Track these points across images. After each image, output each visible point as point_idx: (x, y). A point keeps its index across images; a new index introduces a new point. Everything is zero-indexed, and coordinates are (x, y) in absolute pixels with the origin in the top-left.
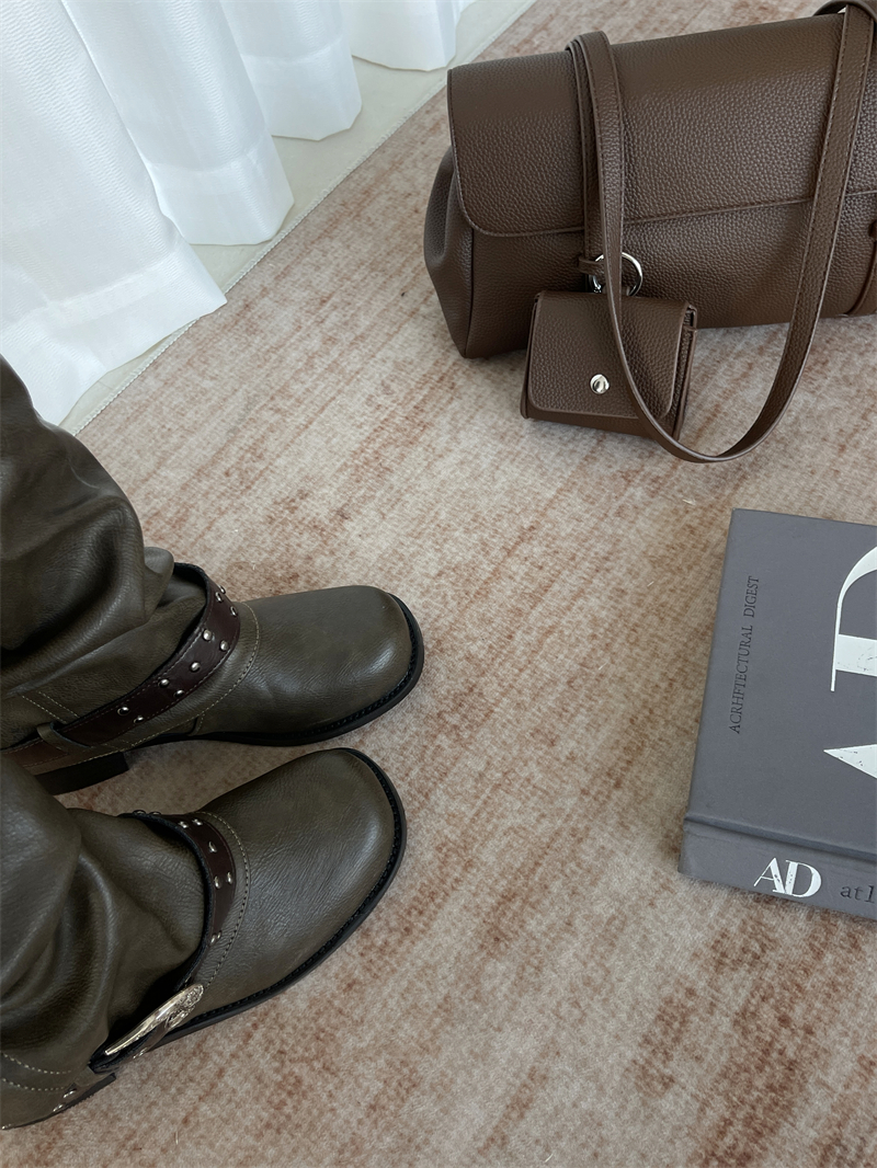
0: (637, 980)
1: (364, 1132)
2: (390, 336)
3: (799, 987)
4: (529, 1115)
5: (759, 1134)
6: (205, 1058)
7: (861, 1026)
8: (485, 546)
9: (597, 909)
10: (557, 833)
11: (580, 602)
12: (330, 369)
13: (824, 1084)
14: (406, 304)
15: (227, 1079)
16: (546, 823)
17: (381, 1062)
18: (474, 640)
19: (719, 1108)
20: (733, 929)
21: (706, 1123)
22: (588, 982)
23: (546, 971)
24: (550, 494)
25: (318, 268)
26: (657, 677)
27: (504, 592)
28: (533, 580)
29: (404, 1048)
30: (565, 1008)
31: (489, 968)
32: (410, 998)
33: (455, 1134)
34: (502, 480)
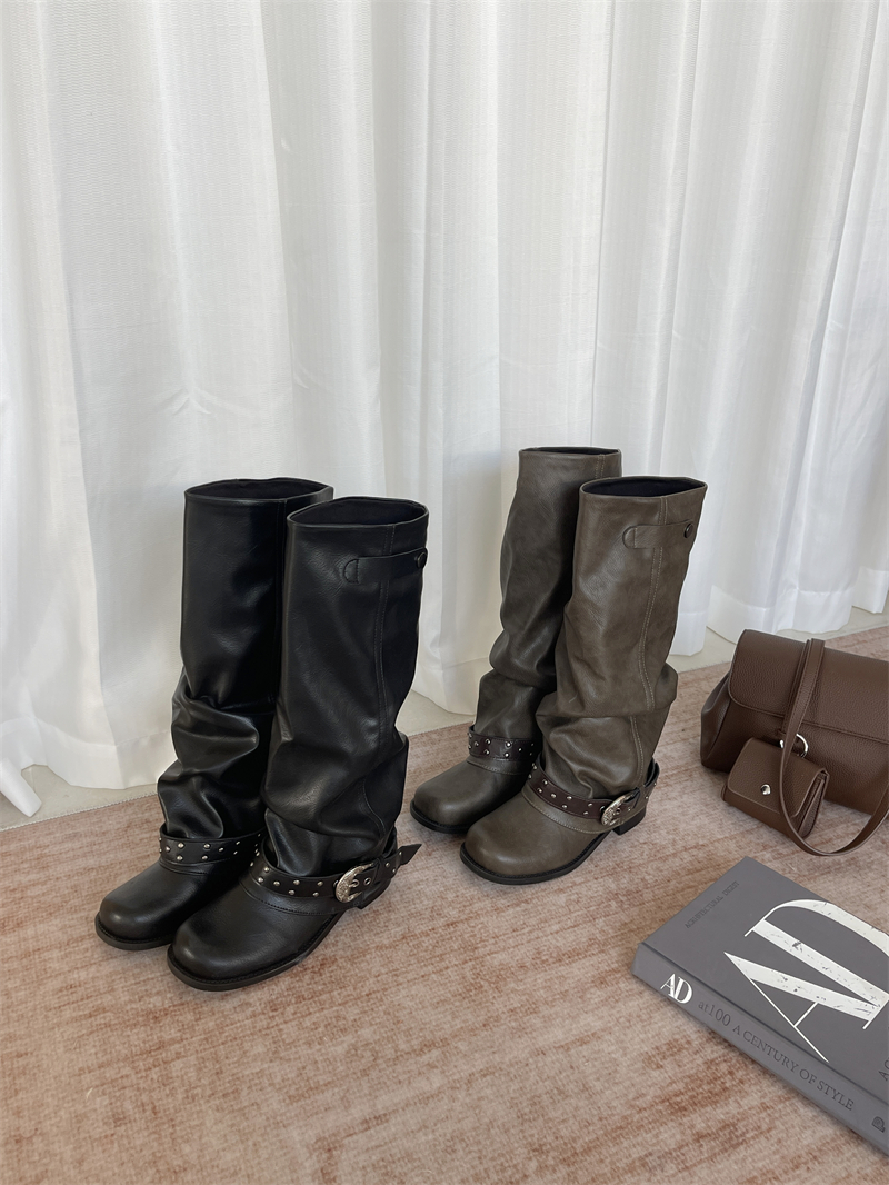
0: (664, 1027)
1: (504, 1016)
2: (668, 744)
4: (585, 1047)
5: (696, 1104)
6: (442, 960)
8: (674, 841)
13: (738, 1103)
14: (682, 735)
15: (449, 971)
18: (649, 874)
19: (680, 1086)
21: (670, 1088)
22: (639, 1016)
23: (620, 1004)
24: (720, 837)
27: (674, 863)
28: (692, 865)
29: (536, 998)
30: (622, 1020)
31: (592, 990)
32: (549, 983)
33: (546, 1037)
34: (697, 822)
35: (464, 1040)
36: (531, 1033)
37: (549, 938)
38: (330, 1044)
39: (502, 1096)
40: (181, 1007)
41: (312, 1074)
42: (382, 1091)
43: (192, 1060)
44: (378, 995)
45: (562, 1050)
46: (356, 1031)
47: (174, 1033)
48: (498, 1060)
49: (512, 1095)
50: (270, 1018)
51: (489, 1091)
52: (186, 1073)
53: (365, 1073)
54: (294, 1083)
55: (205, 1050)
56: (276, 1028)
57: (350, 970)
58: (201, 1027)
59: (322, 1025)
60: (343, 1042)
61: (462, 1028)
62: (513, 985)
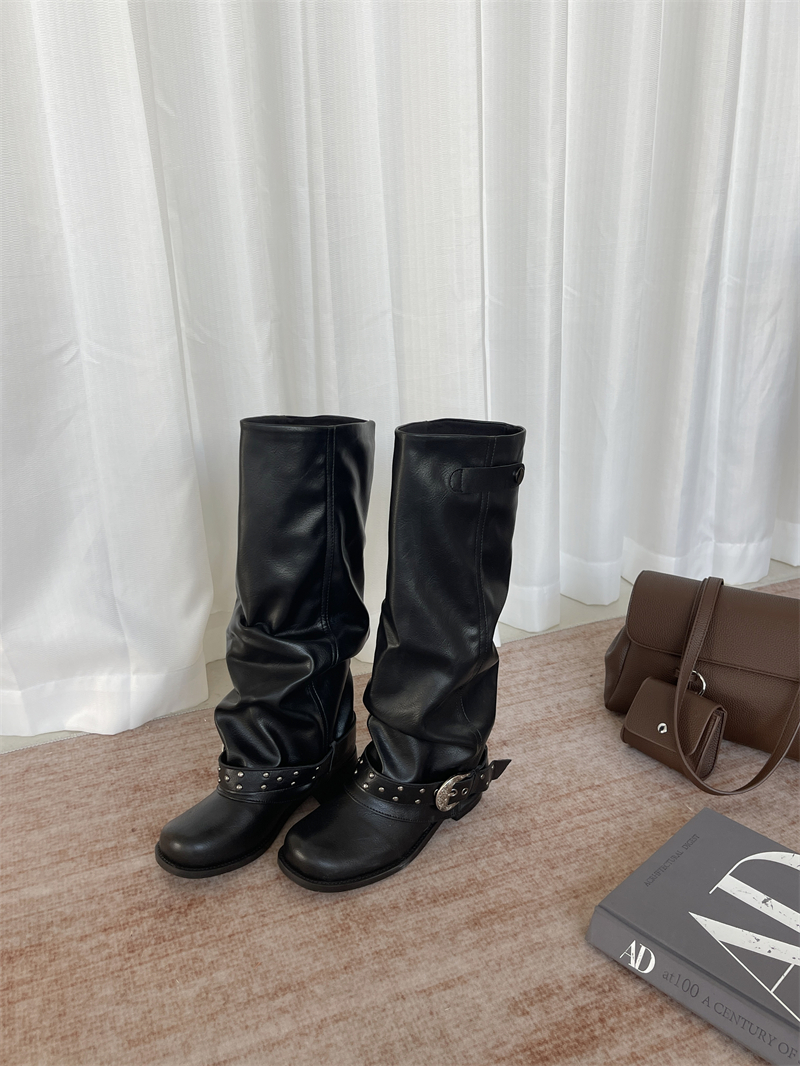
0: (536, 970)
1: (367, 959)
2: (574, 688)
3: (619, 1013)
4: (448, 991)
5: (559, 1054)
7: (642, 1042)
8: (569, 783)
9: (533, 936)
10: (533, 901)
11: (605, 823)
12: (535, 689)
13: (606, 1053)
14: (590, 680)
15: (318, 912)
16: (529, 895)
17: (391, 940)
18: (540, 815)
19: (546, 1034)
20: (600, 976)
21: (534, 1037)
22: (510, 960)
23: (492, 947)
24: (617, 777)
25: (554, 651)
26: (625, 867)
27: (568, 804)
28: (586, 805)
29: (405, 939)
30: (493, 963)
31: (465, 932)
32: (420, 925)
33: (408, 980)
34: (595, 762)
35: (322, 983)
36: (393, 976)
37: (427, 878)
38: (182, 987)
39: (352, 1044)
40: (38, 948)
41: (158, 1017)
42: (226, 1037)
43: (38, 1001)
44: (241, 936)
45: (424, 994)
46: (211, 974)
47: (26, 974)
48: (354, 1005)
49: (363, 1043)
50: (125, 960)
51: (338, 1038)
52: (29, 1014)
53: (212, 1017)
54: (137, 1027)
55: (52, 991)
56: (129, 970)
57: (217, 910)
58: (53, 968)
59: (178, 967)
60: (195, 985)
61: (322, 970)
62: (382, 926)
